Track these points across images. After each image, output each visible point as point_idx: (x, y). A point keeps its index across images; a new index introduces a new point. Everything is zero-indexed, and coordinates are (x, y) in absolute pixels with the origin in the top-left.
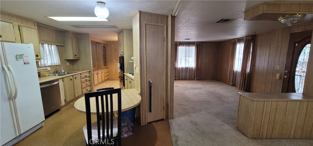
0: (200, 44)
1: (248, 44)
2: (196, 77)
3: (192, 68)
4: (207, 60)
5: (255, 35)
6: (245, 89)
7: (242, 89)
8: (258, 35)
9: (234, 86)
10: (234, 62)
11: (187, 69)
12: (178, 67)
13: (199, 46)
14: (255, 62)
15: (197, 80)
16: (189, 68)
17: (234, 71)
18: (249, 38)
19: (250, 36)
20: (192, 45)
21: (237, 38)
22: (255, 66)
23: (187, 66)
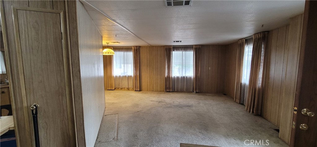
0: (199, 48)
1: (258, 44)
2: (196, 89)
3: (190, 78)
4: (210, 68)
5: (268, 32)
6: (254, 111)
7: (250, 112)
8: (272, 31)
9: (243, 104)
10: (241, 71)
11: (183, 78)
12: (173, 77)
13: (199, 50)
14: (269, 72)
15: (196, 93)
16: (186, 77)
17: (241, 83)
18: (260, 36)
19: (260, 33)
20: (190, 49)
21: (245, 38)
22: (269, 79)
23: (184, 75)
